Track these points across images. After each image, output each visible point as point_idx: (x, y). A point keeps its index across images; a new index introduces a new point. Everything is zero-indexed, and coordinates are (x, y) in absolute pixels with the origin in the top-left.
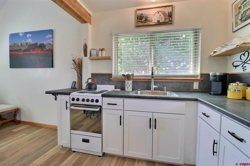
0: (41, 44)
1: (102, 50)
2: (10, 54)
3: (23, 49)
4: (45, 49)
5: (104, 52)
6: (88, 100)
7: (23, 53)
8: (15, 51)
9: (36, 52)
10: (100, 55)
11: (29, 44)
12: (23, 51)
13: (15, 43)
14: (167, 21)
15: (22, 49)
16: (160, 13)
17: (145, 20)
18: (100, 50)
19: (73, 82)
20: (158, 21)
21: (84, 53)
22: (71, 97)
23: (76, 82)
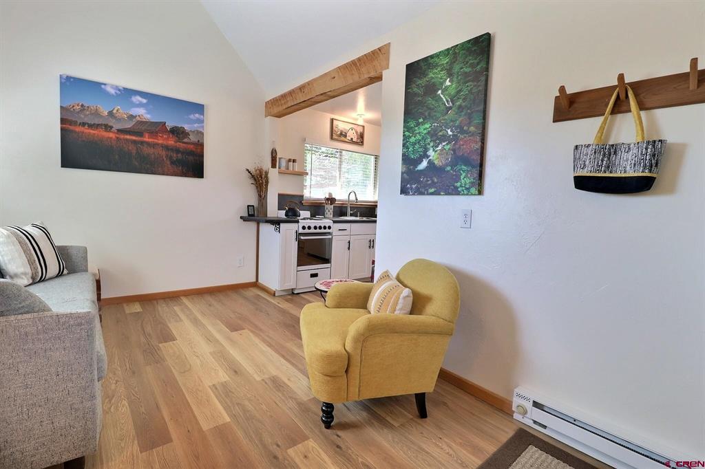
0: (176, 127)
1: (294, 161)
2: (62, 129)
3: (117, 126)
4: (186, 140)
5: (296, 164)
6: (320, 228)
7: (117, 136)
8: (83, 124)
9: (160, 142)
10: (291, 168)
11: (138, 118)
12: (118, 130)
13: (86, 105)
14: (359, 141)
15: (114, 126)
16: (354, 131)
17: (341, 134)
18: (290, 160)
19: (248, 206)
20: (352, 139)
21: (272, 163)
22: (301, 225)
23: (253, 206)
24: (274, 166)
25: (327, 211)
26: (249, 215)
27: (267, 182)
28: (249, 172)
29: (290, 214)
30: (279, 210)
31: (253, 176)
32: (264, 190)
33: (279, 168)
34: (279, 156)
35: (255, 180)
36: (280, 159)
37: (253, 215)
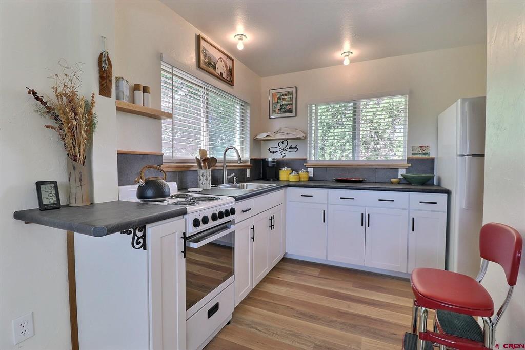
5: (149, 97)
6: (221, 215)
14: (228, 79)
16: (224, 64)
17: (209, 63)
18: (136, 87)
19: (39, 184)
20: (221, 73)
21: (101, 85)
22: (190, 218)
23: (55, 183)
24: (105, 90)
25: (203, 179)
26: (43, 208)
27: (91, 126)
28: (38, 99)
29: (150, 193)
30: (119, 185)
31: (49, 110)
32: (84, 142)
33: (118, 98)
34: (115, 73)
35: (56, 118)
36: (118, 79)
37: (56, 207)
